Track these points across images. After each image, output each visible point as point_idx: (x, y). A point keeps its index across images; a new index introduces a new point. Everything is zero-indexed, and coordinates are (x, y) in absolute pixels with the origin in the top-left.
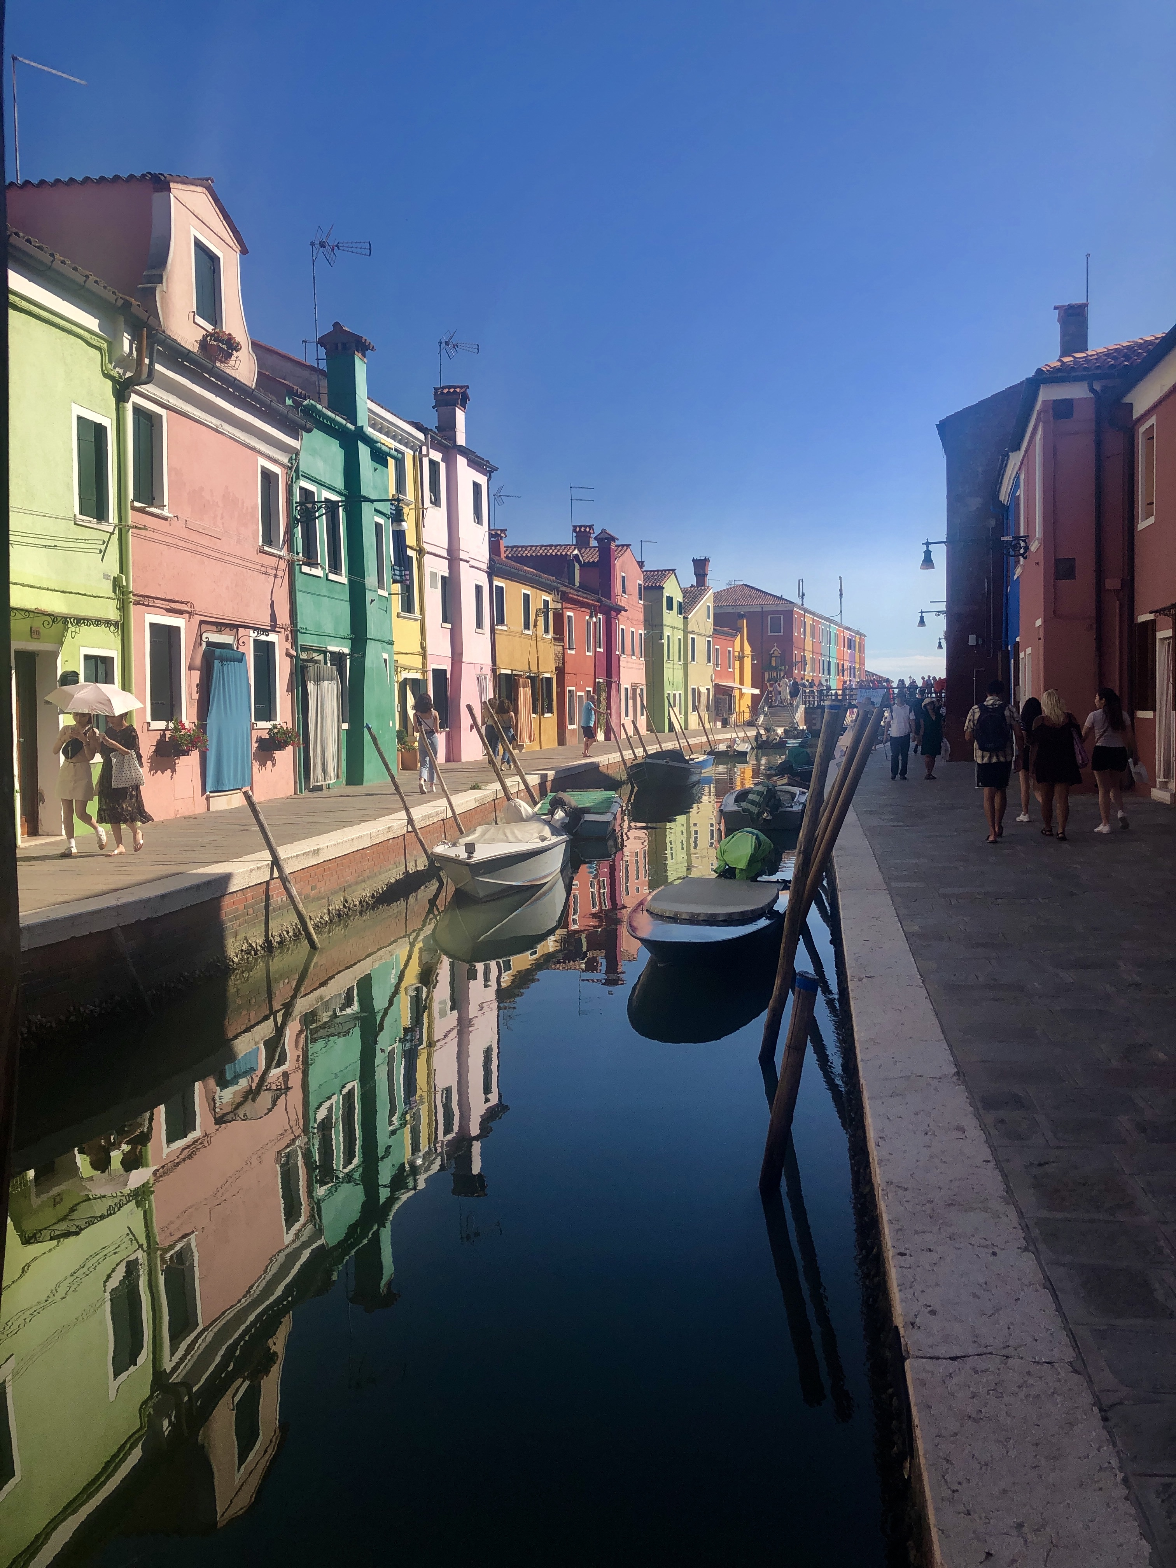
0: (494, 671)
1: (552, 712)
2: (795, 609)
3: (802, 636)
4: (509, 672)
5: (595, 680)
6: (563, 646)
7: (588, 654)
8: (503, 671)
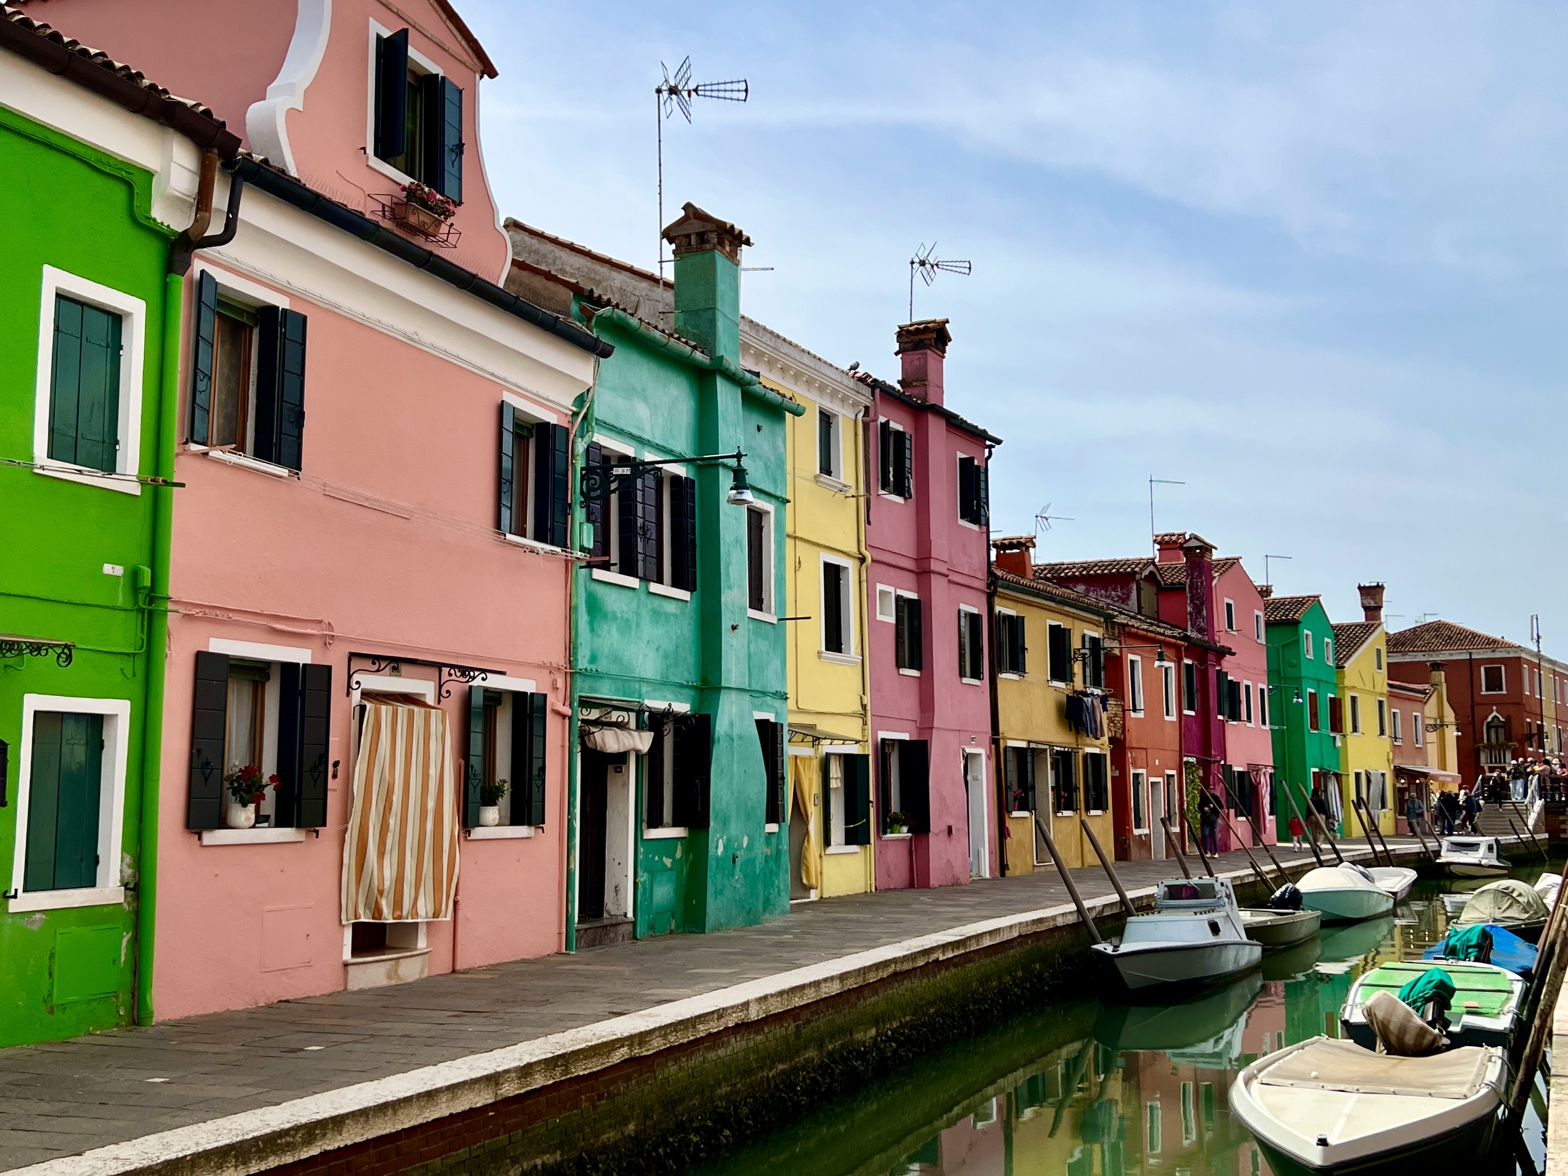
0: (995, 742)
1: (1103, 808)
2: (1523, 655)
3: (1538, 697)
4: (1023, 745)
5: (1181, 759)
6: (1123, 706)
7: (1167, 718)
8: (1011, 743)
